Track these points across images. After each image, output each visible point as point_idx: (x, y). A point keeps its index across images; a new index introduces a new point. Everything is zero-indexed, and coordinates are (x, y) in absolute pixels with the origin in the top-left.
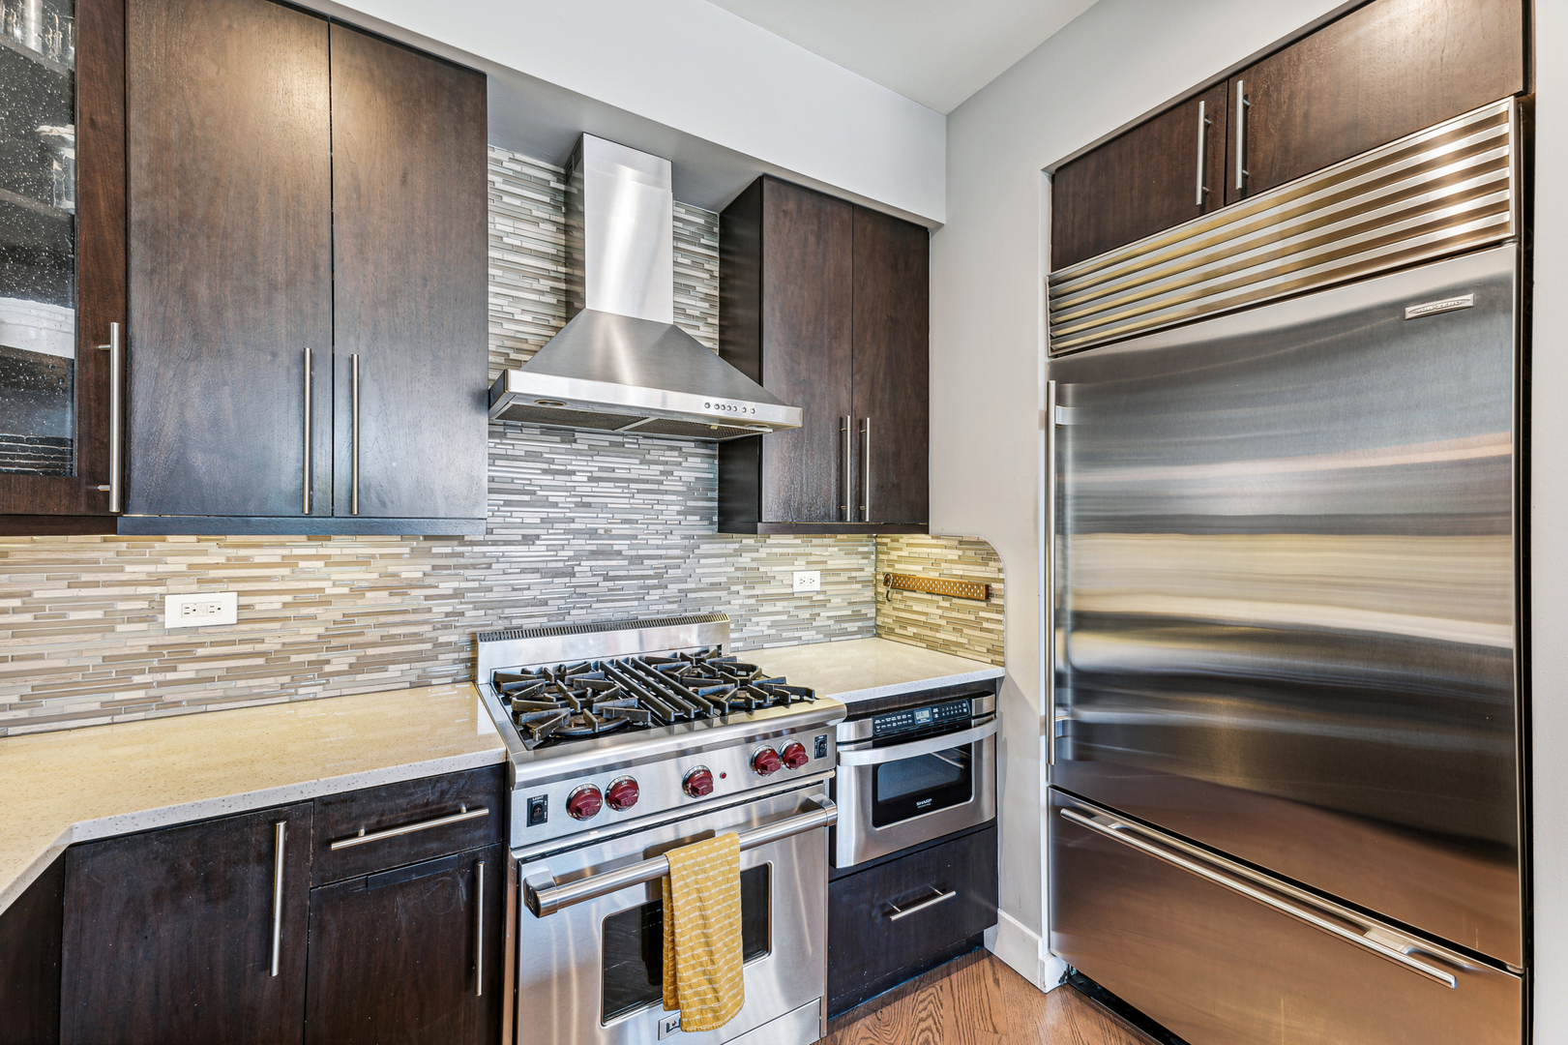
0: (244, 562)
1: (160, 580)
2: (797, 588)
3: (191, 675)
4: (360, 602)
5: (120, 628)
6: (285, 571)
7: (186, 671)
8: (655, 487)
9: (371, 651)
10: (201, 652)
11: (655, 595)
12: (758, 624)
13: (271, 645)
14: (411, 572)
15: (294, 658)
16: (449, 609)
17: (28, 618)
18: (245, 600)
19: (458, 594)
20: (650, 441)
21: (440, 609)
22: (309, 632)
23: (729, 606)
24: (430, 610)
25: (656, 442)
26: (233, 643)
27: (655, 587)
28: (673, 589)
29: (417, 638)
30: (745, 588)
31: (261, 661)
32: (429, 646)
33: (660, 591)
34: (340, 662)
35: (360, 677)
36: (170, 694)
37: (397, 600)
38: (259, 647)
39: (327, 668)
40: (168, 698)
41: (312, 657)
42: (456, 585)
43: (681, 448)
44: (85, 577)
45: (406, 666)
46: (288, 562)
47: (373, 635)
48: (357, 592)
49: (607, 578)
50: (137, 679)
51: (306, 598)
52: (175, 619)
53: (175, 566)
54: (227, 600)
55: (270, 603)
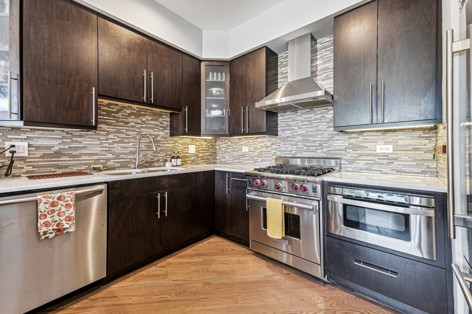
0: (249, 142)
1: (242, 145)
2: (378, 151)
3: (245, 159)
4: (262, 149)
5: (239, 151)
6: (253, 144)
8: (319, 121)
9: (264, 158)
10: (246, 156)
11: (319, 151)
12: (359, 163)
13: (252, 156)
14: (269, 144)
15: (255, 158)
16: (274, 152)
17: (233, 149)
18: (250, 148)
19: (276, 149)
20: (317, 109)
21: (273, 151)
22: (256, 154)
23: (346, 156)
24: (271, 152)
25: (319, 108)
26: (248, 155)
27: (319, 149)
28: (325, 150)
29: (269, 157)
30: (353, 151)
31: (251, 158)
32: (271, 159)
33: (321, 150)
34: (260, 160)
35: (262, 163)
36: (243, 161)
37: (267, 149)
38: (251, 156)
39: (258, 161)
40: (243, 162)
41: (256, 158)
42: (275, 147)
43: (327, 108)
44: (237, 144)
45: (268, 162)
46: (254, 142)
47: (264, 156)
48: (262, 147)
49: (306, 146)
50: (241, 159)
51: (256, 148)
52: (243, 151)
53: (243, 143)
54: (248, 148)
55: (252, 149)
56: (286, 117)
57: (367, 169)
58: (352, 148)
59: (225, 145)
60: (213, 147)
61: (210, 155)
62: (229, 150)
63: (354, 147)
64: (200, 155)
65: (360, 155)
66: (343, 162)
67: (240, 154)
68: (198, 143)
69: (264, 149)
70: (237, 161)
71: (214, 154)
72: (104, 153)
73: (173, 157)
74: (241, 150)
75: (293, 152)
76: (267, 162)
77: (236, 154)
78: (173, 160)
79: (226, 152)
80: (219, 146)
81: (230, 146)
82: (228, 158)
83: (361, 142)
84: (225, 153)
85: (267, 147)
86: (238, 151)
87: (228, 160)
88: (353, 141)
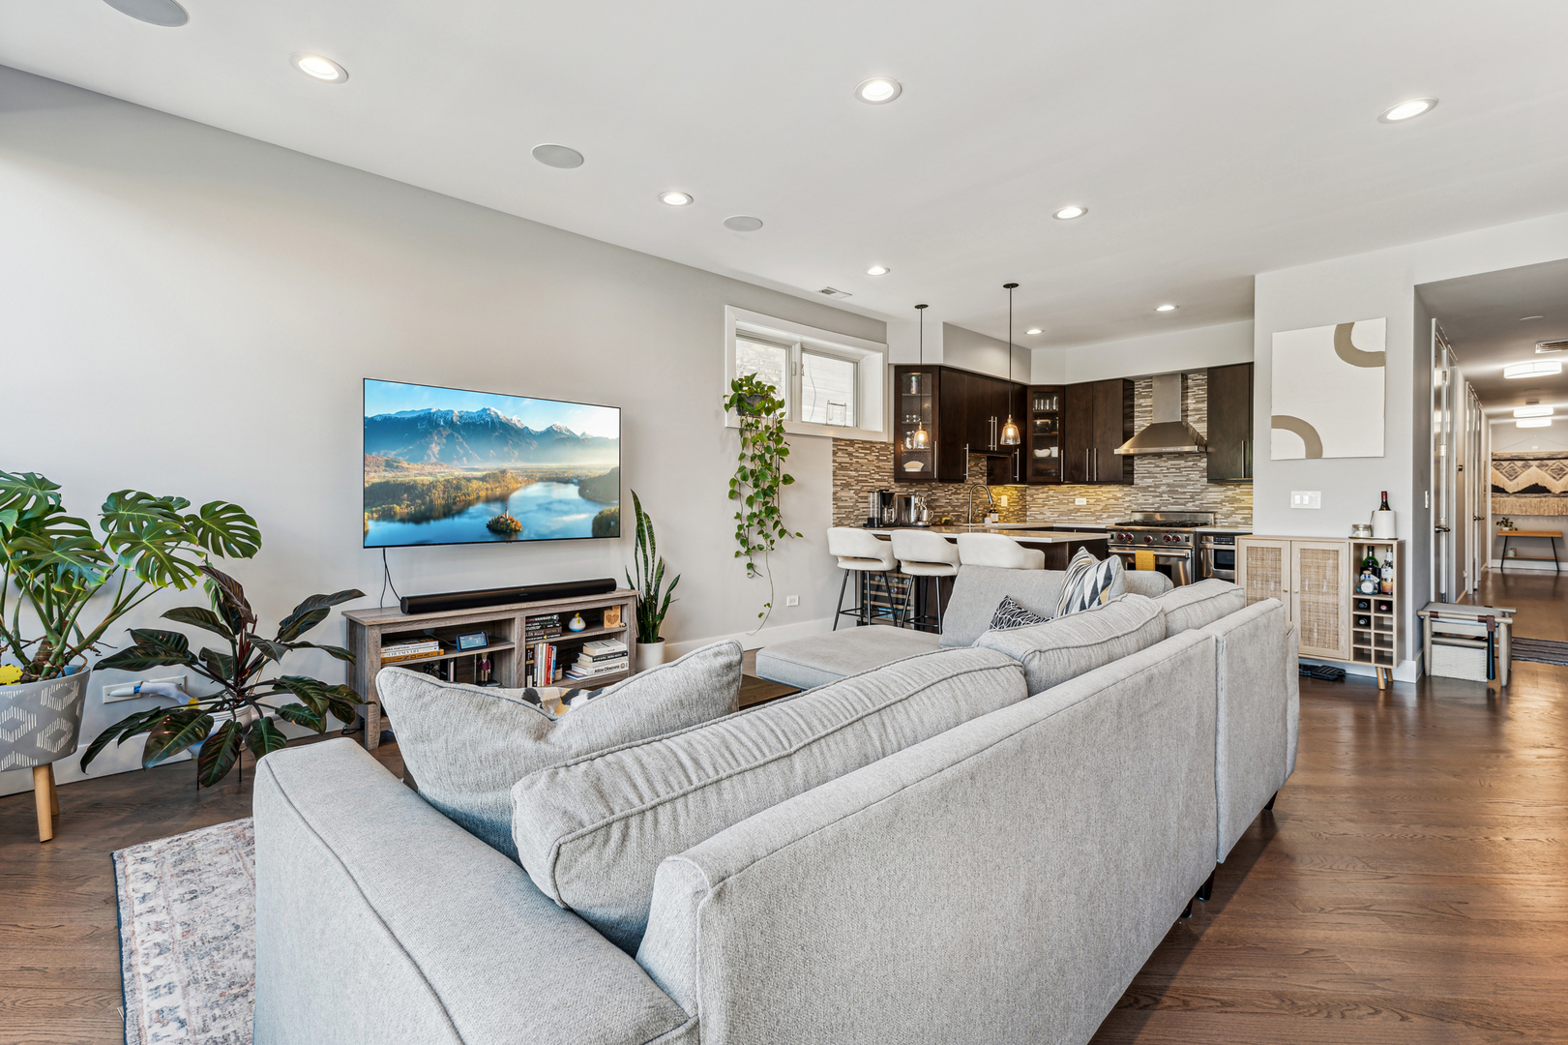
0: (1088, 492)
1: (1075, 495)
4: (1108, 502)
5: (1070, 504)
6: (1094, 494)
7: (1079, 514)
9: (1111, 514)
10: (1081, 510)
11: (1190, 504)
12: (1235, 517)
13: (1092, 510)
14: (1119, 495)
15: (1096, 514)
16: (1129, 505)
17: (1058, 502)
18: (1088, 500)
19: (1130, 501)
21: (1126, 505)
22: (1099, 508)
23: (1221, 510)
24: (1123, 505)
26: (1085, 509)
27: (1190, 502)
28: (1197, 503)
29: (1120, 511)
30: (1229, 504)
31: (1090, 513)
33: (1192, 503)
34: (1105, 515)
36: (1077, 518)
37: (1116, 501)
38: (1090, 510)
42: (1130, 498)
44: (1065, 494)
47: (1111, 510)
48: (1109, 499)
49: (1173, 498)
50: (1073, 515)
51: (1098, 500)
52: (1077, 503)
53: (1077, 492)
54: (1085, 500)
55: (1092, 501)
56: (1146, 462)
57: (1244, 524)
58: (1228, 501)
59: (1044, 495)
60: (1023, 497)
61: (1020, 510)
62: (1051, 502)
63: (1233, 500)
64: (1011, 509)
65: (1237, 509)
66: (1218, 516)
67: (1072, 508)
68: (1009, 493)
69: (1112, 501)
70: (1066, 518)
71: (1024, 508)
72: (947, 505)
73: (991, 512)
74: (1074, 502)
75: (1156, 506)
76: (1116, 519)
77: (1063, 508)
78: (992, 515)
79: (1046, 505)
80: (1032, 496)
81: (1052, 497)
82: (1048, 514)
83: (1238, 494)
84: (1043, 507)
85: (1117, 499)
86: (1067, 504)
87: (1049, 517)
88: (1230, 493)
